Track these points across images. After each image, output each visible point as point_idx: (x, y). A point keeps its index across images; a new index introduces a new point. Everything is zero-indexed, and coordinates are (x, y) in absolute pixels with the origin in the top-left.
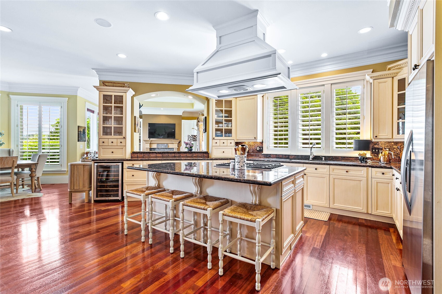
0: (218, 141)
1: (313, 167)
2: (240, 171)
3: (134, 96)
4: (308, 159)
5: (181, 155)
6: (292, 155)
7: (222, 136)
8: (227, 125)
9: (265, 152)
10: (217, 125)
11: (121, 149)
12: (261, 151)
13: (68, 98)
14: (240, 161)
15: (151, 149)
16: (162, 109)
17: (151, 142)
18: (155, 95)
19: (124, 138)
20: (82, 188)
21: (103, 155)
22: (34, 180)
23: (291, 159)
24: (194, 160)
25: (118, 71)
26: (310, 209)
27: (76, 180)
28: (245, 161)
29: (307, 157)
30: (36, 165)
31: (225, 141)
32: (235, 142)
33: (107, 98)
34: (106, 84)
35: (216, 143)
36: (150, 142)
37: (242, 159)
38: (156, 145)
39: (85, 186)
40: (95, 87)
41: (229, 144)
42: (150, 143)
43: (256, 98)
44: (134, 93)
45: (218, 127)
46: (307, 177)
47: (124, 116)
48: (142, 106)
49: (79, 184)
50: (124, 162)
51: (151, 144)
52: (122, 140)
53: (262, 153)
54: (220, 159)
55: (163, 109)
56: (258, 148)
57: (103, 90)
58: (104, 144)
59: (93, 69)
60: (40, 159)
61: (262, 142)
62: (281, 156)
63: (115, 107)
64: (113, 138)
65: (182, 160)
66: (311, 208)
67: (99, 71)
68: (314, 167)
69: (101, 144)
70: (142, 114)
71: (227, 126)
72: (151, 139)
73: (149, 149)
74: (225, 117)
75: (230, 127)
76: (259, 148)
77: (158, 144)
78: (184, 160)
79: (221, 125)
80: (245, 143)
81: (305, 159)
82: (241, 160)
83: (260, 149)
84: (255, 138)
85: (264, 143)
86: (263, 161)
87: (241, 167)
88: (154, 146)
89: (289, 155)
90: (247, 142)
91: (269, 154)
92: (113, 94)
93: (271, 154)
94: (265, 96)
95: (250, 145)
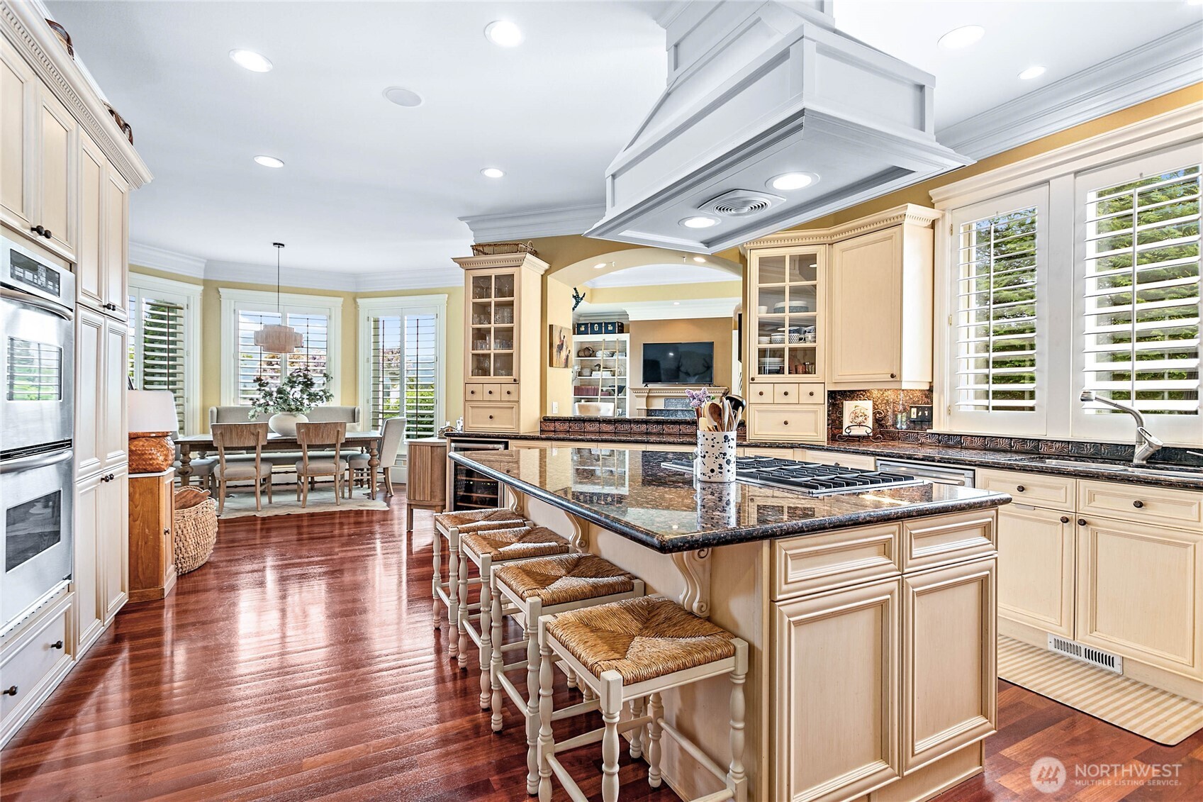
0: (767, 389)
1: (1125, 496)
2: (708, 485)
3: (547, 272)
4: (1128, 460)
5: (666, 429)
6: (1052, 441)
7: (780, 371)
8: (802, 336)
9: (940, 425)
10: (766, 339)
11: (509, 410)
12: (926, 420)
13: (447, 295)
14: (707, 452)
15: (649, 412)
16: (676, 303)
17: (650, 395)
18: (604, 265)
19: (515, 380)
20: (429, 499)
21: (473, 423)
22: (375, 472)
23: (1042, 457)
24: (685, 444)
25: (515, 215)
26: (1110, 673)
27: (419, 479)
28: (725, 454)
29: (1122, 453)
30: (380, 441)
31: (792, 389)
32: (828, 391)
33: (481, 286)
34: (486, 249)
35: (761, 394)
36: (647, 394)
37: (713, 446)
38: (662, 401)
39: (435, 494)
40: (457, 260)
41: (805, 398)
42: (648, 397)
43: (898, 234)
44: (546, 266)
45: (771, 342)
46: (1095, 535)
47: (515, 325)
48: (582, 299)
49: (424, 488)
50: (510, 442)
51: (650, 400)
52: (512, 388)
53: (928, 431)
54: (766, 443)
55: (678, 303)
56: (914, 410)
57: (472, 267)
58: (475, 397)
59: (461, 219)
60: (387, 429)
61: (931, 390)
62: (1003, 444)
63: (497, 304)
64: (494, 383)
65: (652, 443)
66: (1117, 669)
67: (474, 221)
68: (1130, 497)
69: (469, 396)
70: (630, 320)
71: (800, 339)
72: (651, 386)
73: (644, 413)
74: (792, 309)
75: (811, 342)
76: (918, 413)
77: (667, 398)
78: (657, 443)
79: (777, 337)
80: (868, 394)
81: (1113, 461)
82: (711, 451)
83: (920, 414)
84: (892, 376)
85: (935, 396)
86: (908, 458)
87: (711, 474)
88: (658, 404)
89: (1039, 440)
90: (876, 392)
91: (954, 435)
92: (493, 273)
93: (961, 436)
94: (940, 222)
95: (887, 401)
